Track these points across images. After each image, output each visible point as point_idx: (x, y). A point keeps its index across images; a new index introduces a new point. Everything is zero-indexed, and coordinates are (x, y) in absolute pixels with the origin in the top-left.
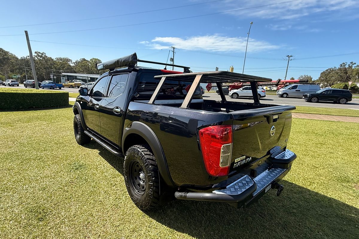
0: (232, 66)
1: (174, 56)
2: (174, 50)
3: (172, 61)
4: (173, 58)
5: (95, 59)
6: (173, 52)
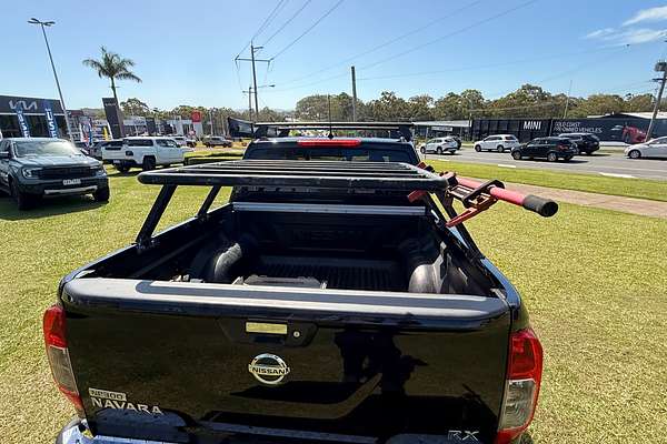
5: (471, 91)
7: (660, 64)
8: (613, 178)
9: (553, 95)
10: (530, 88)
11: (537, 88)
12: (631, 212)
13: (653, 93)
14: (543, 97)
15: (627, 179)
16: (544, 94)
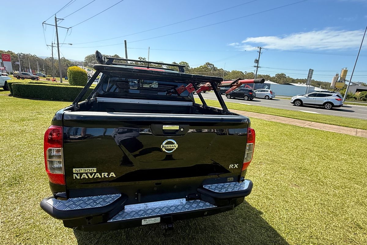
0: (346, 68)
1: (259, 57)
2: (260, 51)
3: (257, 63)
4: (258, 59)
5: (184, 62)
6: (259, 53)
7: (256, 60)
8: (244, 105)
9: (218, 69)
10: (209, 64)
11: (212, 65)
12: (252, 117)
13: (253, 72)
14: (215, 69)
15: (249, 105)
16: (215, 68)
